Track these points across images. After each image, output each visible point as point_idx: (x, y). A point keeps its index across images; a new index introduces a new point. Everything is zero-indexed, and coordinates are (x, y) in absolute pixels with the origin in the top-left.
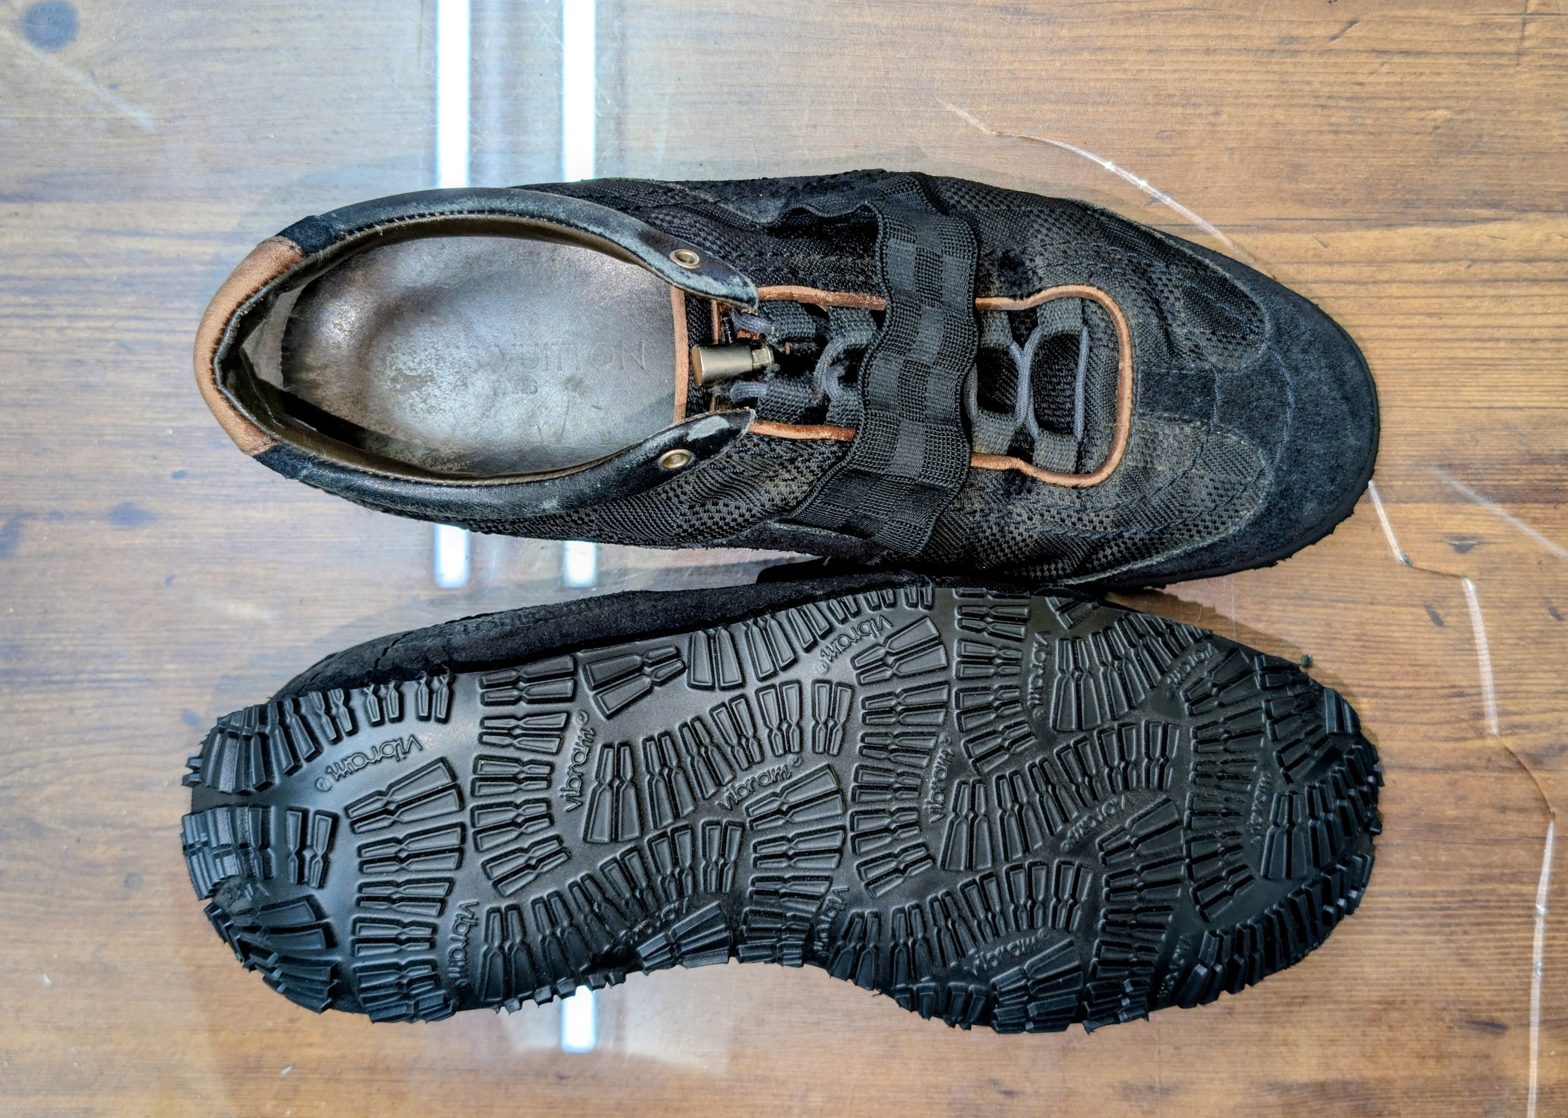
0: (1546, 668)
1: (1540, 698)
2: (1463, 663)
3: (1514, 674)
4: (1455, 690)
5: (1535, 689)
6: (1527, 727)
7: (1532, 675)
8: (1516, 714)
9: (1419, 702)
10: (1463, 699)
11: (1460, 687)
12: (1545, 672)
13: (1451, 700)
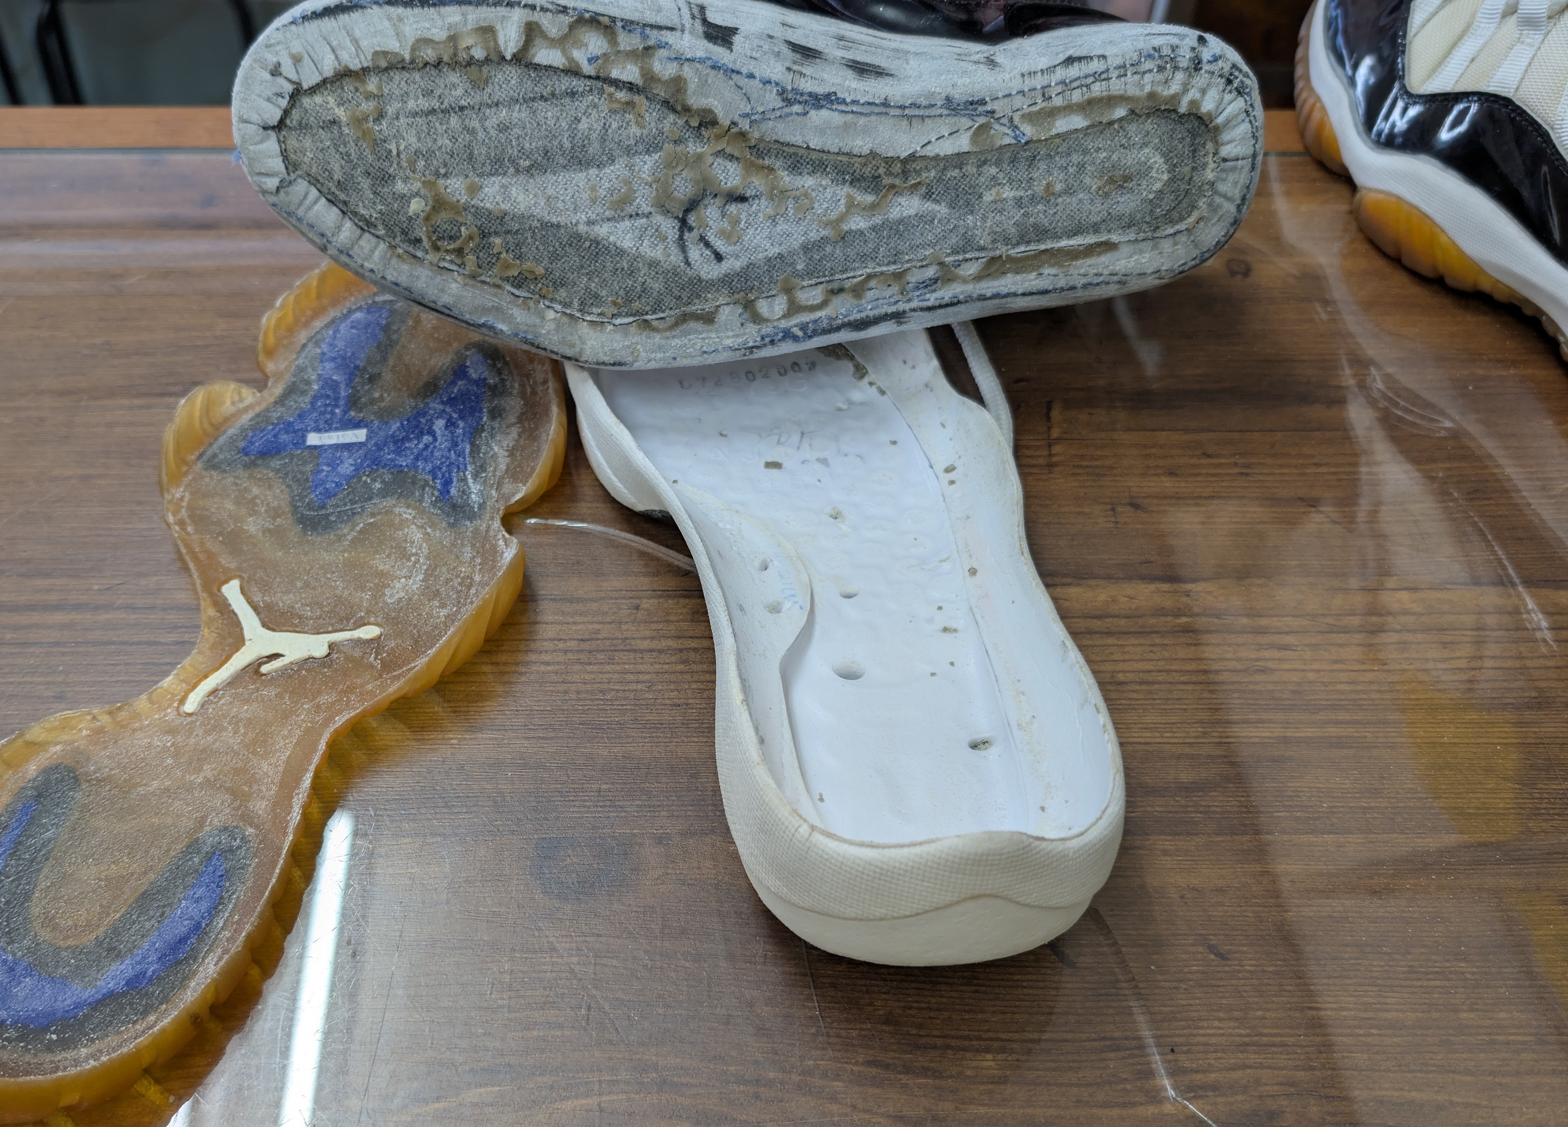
0: (1221, 1015)
1: (1223, 1051)
2: (1111, 1011)
3: (1182, 1023)
4: (1108, 1043)
5: (1214, 1040)
6: (1215, 1087)
7: (1205, 1024)
8: (1197, 1072)
9: (1062, 1058)
10: (1122, 1054)
11: (1113, 1039)
12: (1220, 1020)
13: (1104, 1056)
